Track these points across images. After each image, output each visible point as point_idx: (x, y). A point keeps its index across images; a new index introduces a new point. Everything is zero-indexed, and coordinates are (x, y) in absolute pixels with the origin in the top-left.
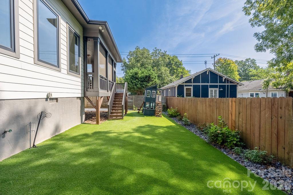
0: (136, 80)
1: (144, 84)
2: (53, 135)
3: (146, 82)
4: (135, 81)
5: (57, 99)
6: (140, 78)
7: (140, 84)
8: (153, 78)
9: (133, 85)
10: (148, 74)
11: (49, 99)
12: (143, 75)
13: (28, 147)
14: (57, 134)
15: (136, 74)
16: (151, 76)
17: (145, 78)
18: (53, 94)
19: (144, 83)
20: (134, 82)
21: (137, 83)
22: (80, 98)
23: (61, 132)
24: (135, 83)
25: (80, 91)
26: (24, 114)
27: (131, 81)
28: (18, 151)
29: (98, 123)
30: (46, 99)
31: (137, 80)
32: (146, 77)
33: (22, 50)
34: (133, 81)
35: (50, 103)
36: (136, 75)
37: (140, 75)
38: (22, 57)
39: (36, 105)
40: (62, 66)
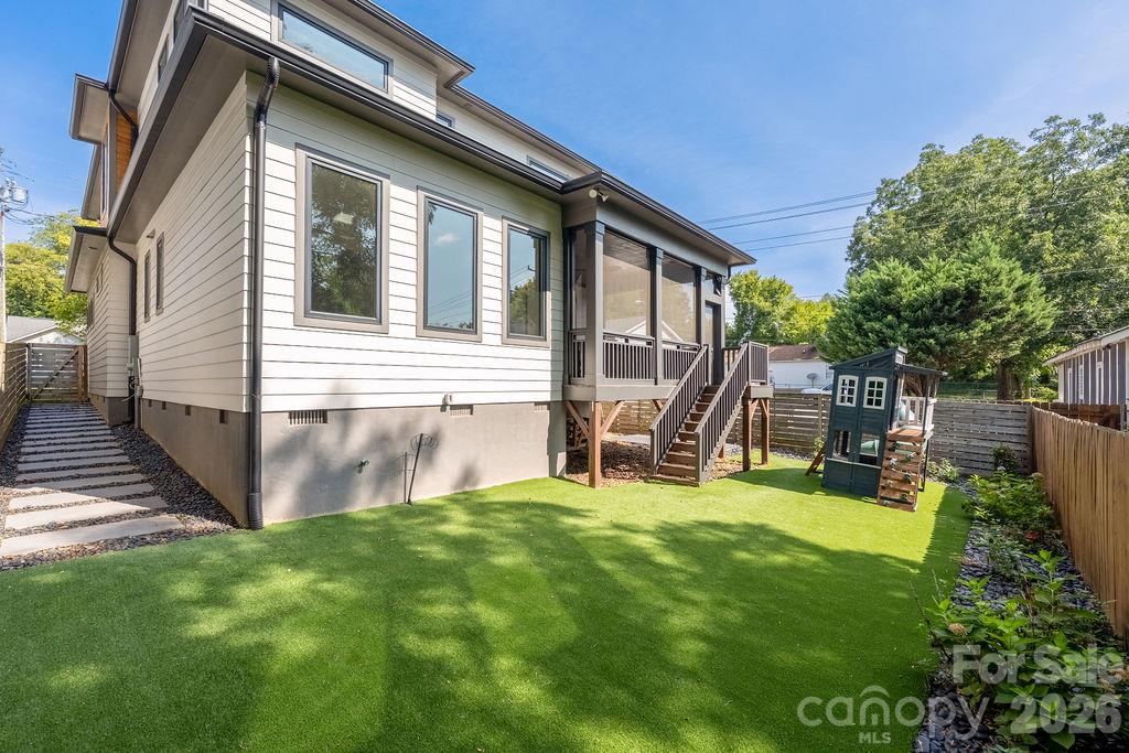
0: (885, 320)
1: (933, 336)
2: (456, 488)
3: (952, 321)
4: (877, 326)
5: (470, 407)
6: (910, 306)
7: (906, 334)
8: (1000, 297)
9: (867, 345)
10: (960, 284)
11: (448, 408)
12: (925, 288)
13: (399, 500)
14: (467, 489)
15: (887, 288)
16: (985, 290)
17: (939, 304)
18: (454, 396)
19: (935, 329)
20: (873, 330)
21: (889, 332)
22: (548, 403)
23: (479, 487)
24: (878, 333)
25: (548, 386)
26: (394, 435)
27: (859, 326)
28: (381, 503)
29: (592, 483)
30: (443, 407)
31: (890, 317)
32: (949, 296)
33: (393, 317)
34: (867, 326)
35: (451, 417)
36: (890, 293)
37: (907, 295)
38: (393, 330)
39: (418, 418)
40: (485, 327)
